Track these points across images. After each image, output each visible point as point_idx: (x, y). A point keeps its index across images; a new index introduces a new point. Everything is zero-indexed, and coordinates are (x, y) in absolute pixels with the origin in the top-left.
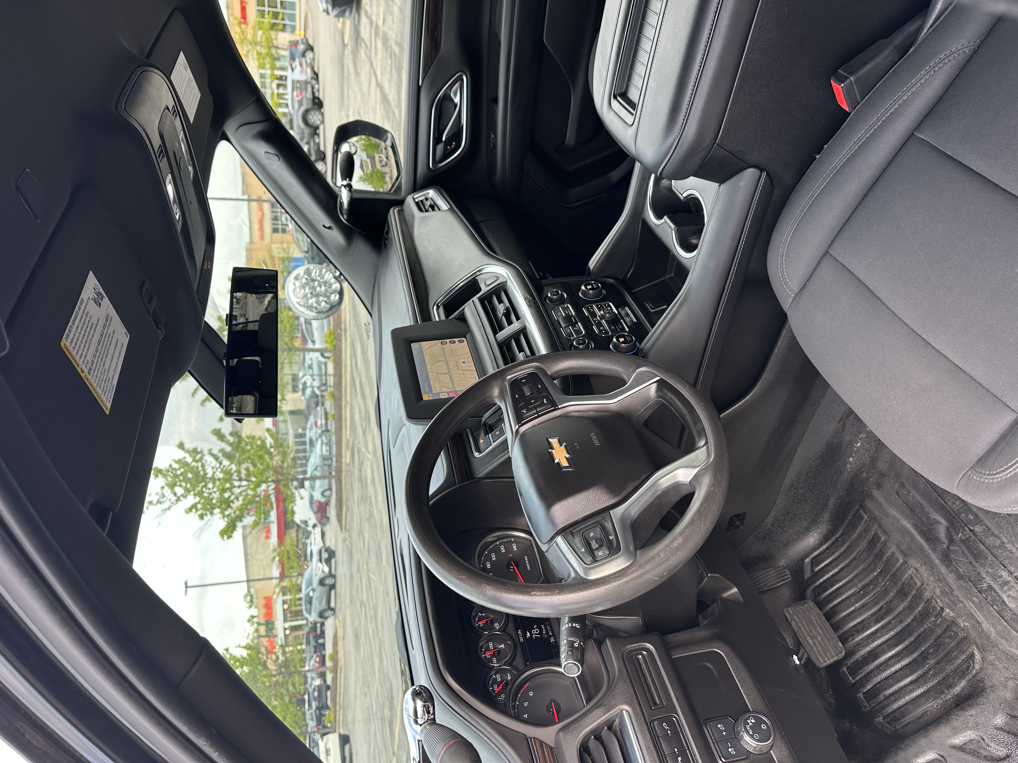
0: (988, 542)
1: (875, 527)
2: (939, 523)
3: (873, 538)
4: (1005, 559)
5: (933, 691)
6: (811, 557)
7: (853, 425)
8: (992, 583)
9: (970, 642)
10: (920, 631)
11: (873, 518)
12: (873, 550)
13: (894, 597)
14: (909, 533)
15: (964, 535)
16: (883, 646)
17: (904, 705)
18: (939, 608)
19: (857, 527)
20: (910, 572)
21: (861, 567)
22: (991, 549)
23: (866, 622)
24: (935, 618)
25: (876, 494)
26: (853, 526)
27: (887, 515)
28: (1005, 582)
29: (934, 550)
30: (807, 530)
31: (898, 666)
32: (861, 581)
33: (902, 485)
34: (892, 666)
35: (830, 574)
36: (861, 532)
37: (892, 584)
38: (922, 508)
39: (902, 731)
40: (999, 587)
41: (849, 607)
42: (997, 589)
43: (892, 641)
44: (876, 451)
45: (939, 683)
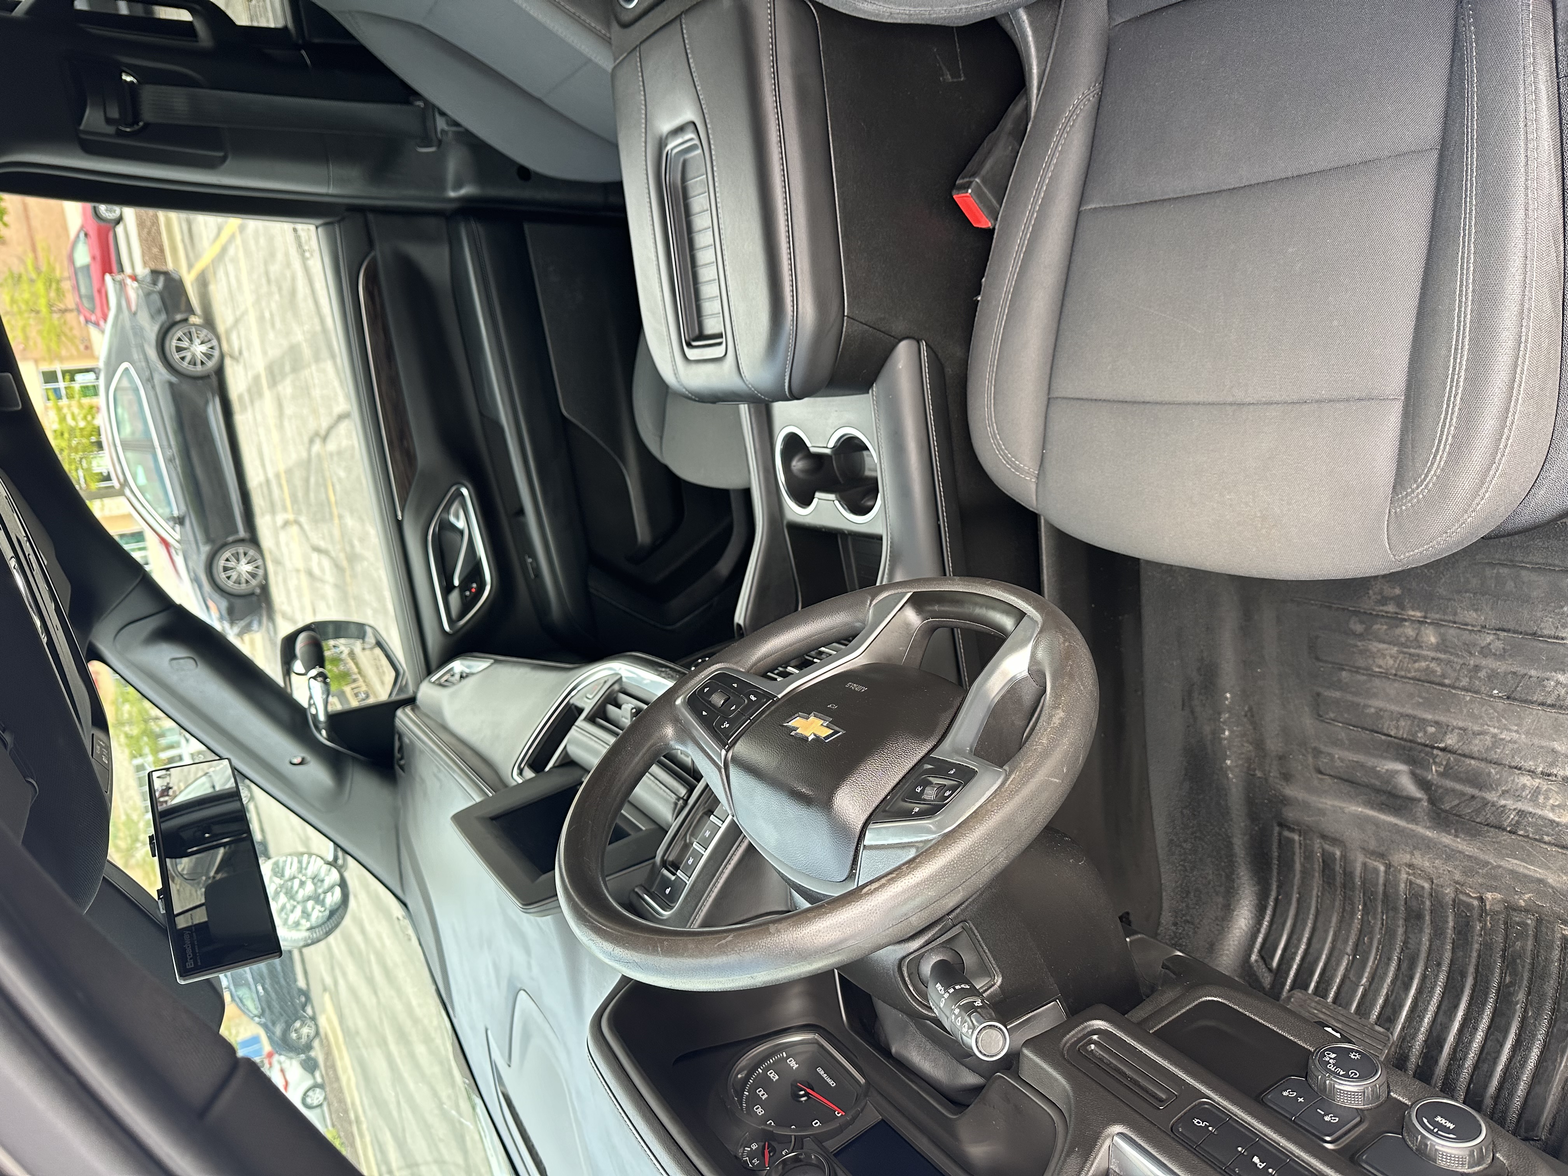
0: (1476, 749)
1: (1317, 843)
2: (1397, 772)
3: (1324, 861)
4: (1513, 757)
5: (1553, 1041)
6: (1256, 950)
7: (1204, 705)
8: (1520, 805)
9: (1549, 922)
10: (1474, 960)
11: (1305, 831)
12: (1334, 879)
13: (1406, 932)
14: (1368, 819)
15: (1440, 764)
16: (1439, 1020)
17: (1528, 1093)
18: (1476, 903)
19: (1293, 861)
20: (1404, 876)
21: (1334, 920)
22: (1485, 755)
23: (1392, 999)
24: (1480, 922)
25: (1291, 791)
26: (1286, 865)
27: (1322, 812)
28: (1535, 791)
29: (1414, 820)
30: (1228, 910)
31: (1480, 1036)
32: (1346, 942)
33: (1317, 753)
34: (1470, 1042)
35: (1298, 959)
36: (1302, 865)
37: (1391, 914)
38: (1362, 766)
39: (1553, 1137)
40: (1532, 803)
41: (1355, 991)
42: (1531, 810)
43: (1445, 1003)
44: (1255, 729)
45: (1552, 1023)
